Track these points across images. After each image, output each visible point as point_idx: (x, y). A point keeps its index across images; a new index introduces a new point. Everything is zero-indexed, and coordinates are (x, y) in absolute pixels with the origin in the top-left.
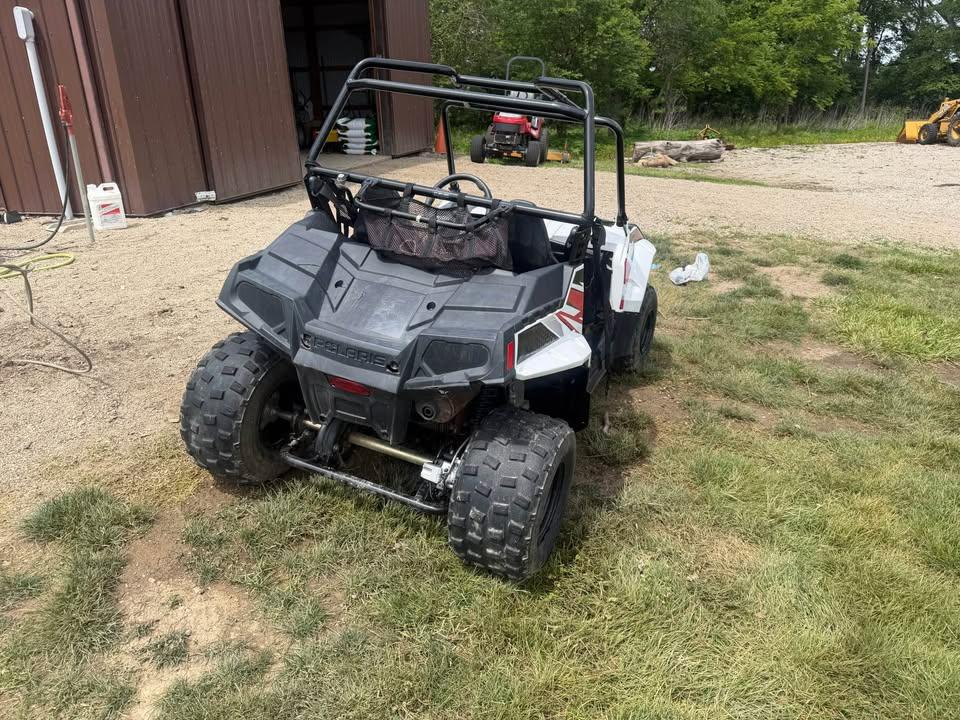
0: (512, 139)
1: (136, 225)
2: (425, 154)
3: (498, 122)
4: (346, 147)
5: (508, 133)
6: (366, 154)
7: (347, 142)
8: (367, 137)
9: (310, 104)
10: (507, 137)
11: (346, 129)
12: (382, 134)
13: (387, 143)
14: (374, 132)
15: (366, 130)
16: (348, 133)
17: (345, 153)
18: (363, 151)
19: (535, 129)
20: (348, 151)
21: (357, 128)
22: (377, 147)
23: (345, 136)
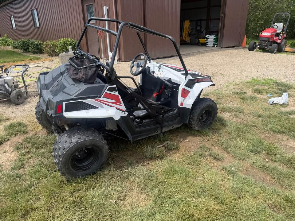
0: (265, 43)
3: (262, 37)
4: (207, 44)
5: (263, 41)
6: (213, 47)
7: (208, 43)
8: (214, 41)
9: (205, 31)
10: (263, 42)
11: (208, 38)
12: (219, 40)
13: (220, 43)
14: (216, 40)
15: (214, 39)
16: (208, 40)
17: (207, 46)
18: (212, 46)
19: (280, 40)
20: (207, 45)
21: (211, 38)
22: (217, 45)
23: (207, 41)
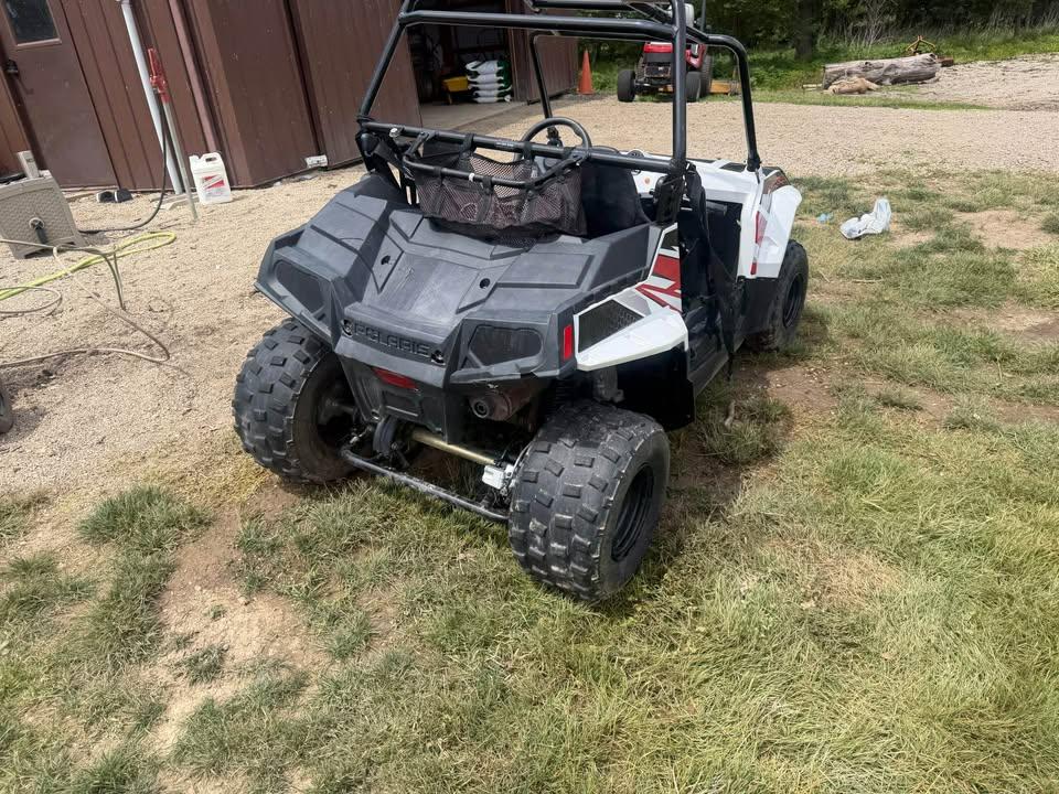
0: (665, 71)
1: (242, 198)
2: (566, 97)
3: (649, 51)
4: (477, 96)
5: (660, 64)
6: (499, 101)
7: (478, 89)
8: (500, 82)
9: (439, 49)
10: (661, 68)
11: (477, 74)
12: (516, 75)
13: (523, 88)
14: (507, 75)
15: (499, 74)
16: (478, 79)
17: (476, 102)
18: (496, 99)
19: (695, 57)
20: (479, 100)
21: (488, 73)
22: (511, 93)
23: (475, 83)
